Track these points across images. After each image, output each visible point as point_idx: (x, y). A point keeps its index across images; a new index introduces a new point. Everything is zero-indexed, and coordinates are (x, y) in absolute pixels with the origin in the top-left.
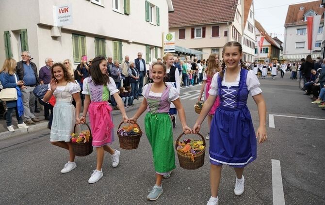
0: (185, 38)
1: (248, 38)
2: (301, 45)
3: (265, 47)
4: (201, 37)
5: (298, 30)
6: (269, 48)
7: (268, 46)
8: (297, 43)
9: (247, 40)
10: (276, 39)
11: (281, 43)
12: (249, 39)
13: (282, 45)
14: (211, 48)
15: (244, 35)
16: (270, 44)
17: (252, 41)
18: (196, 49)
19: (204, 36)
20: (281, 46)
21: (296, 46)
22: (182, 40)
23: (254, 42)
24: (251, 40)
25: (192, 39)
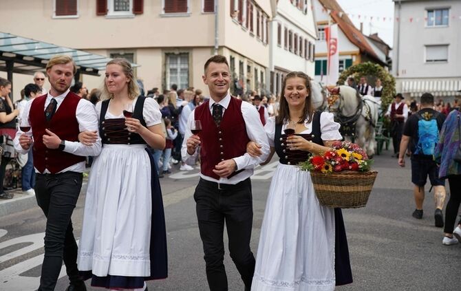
0: (75, 13)
1: (290, 27)
2: (439, 54)
3: (344, 58)
4: (130, 13)
5: (430, 11)
6: (354, 59)
7: (352, 55)
8: (427, 46)
9: (289, 34)
10: (375, 39)
11: (389, 48)
12: (295, 30)
13: (391, 55)
14: (162, 49)
15: (278, 17)
16: (356, 50)
17: (305, 36)
18: (114, 53)
19: (138, 9)
20: (387, 58)
21: (426, 54)
22: (66, 22)
23: (313, 42)
24: (300, 34)
25: (101, 19)
